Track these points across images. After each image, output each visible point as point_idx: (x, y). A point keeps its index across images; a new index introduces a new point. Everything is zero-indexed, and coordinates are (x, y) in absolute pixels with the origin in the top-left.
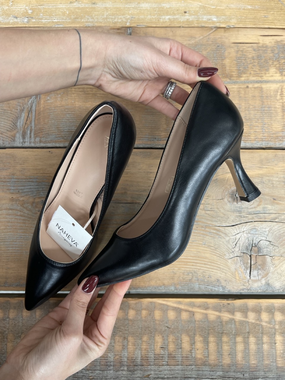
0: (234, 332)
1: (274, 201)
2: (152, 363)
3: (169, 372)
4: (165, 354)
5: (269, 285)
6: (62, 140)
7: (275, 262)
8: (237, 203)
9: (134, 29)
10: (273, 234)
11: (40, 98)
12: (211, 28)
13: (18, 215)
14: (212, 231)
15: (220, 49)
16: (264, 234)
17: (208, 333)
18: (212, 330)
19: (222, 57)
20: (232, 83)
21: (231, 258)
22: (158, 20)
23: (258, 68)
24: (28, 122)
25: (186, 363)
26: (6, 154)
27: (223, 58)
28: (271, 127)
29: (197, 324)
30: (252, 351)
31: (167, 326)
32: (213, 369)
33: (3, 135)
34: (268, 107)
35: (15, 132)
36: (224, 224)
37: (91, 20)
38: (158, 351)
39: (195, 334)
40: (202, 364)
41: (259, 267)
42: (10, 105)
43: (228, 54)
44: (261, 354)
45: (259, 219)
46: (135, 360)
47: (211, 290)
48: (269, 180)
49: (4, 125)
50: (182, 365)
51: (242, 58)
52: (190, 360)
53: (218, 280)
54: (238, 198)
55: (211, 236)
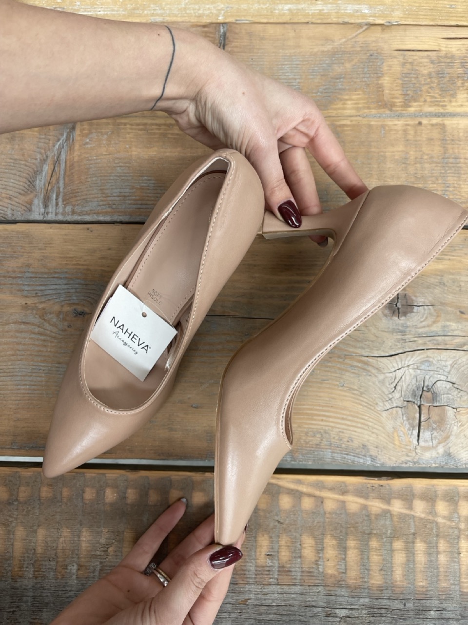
0: (389, 532)
1: (462, 315)
2: (251, 581)
3: (280, 596)
4: (274, 567)
5: (450, 456)
6: (109, 210)
7: (462, 417)
8: (399, 318)
9: (230, 27)
10: (458, 370)
11: (73, 140)
12: (360, 25)
13: (34, 333)
14: (356, 364)
15: (374, 60)
16: (444, 371)
17: (347, 534)
18: (352, 529)
19: (376, 74)
20: (394, 117)
21: (387, 409)
22: (272, 12)
23: (438, 91)
24: (54, 180)
25: (308, 583)
26: (17, 232)
27: (380, 75)
28: (459, 192)
29: (328, 518)
30: (420, 566)
31: (277, 520)
32: (353, 594)
33: (12, 201)
34: (453, 158)
35: (31, 196)
36: (376, 352)
37: (159, 12)
38: (262, 560)
39: (324, 535)
40: (335, 584)
41: (434, 426)
42: (25, 151)
43: (389, 68)
44: (436, 571)
45: (435, 344)
47: (353, 462)
48: (454, 281)
49: (15, 185)
50: (301, 585)
51: (412, 76)
52: (314, 576)
53: (364, 446)
54: (400, 310)
55: (353, 373)
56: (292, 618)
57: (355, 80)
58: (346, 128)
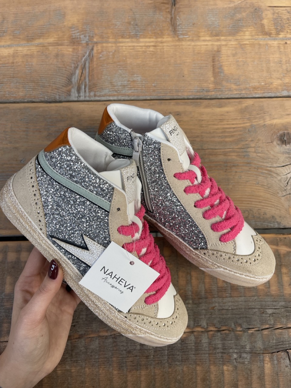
2: (216, 296)
3: (233, 303)
4: (228, 287)
6: (116, 93)
8: (286, 145)
11: (93, 56)
14: (264, 171)
15: (258, 12)
19: (260, 18)
20: (272, 40)
21: (284, 195)
25: (249, 294)
26: (63, 107)
27: (262, 19)
32: (275, 299)
33: (59, 90)
35: (70, 87)
36: (275, 165)
38: (221, 284)
40: (264, 294)
42: (65, 62)
43: (266, 16)
46: (199, 293)
47: (268, 226)
49: (60, 81)
50: (244, 296)
51: (278, 19)
52: (252, 291)
53: (273, 217)
54: (286, 141)
55: (263, 176)
56: (241, 316)
57: (249, 21)
58: (247, 46)
